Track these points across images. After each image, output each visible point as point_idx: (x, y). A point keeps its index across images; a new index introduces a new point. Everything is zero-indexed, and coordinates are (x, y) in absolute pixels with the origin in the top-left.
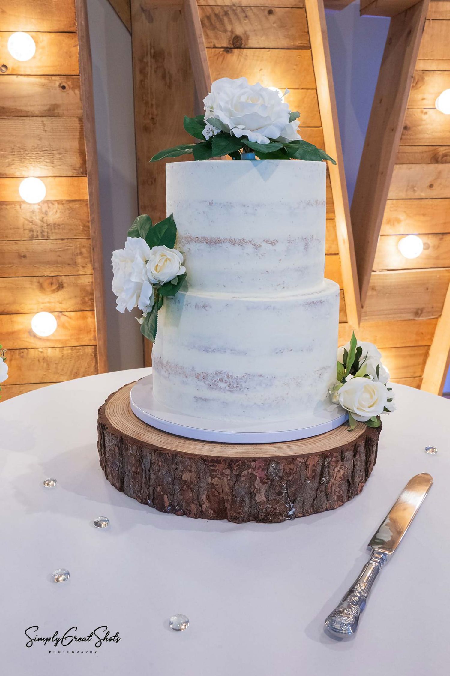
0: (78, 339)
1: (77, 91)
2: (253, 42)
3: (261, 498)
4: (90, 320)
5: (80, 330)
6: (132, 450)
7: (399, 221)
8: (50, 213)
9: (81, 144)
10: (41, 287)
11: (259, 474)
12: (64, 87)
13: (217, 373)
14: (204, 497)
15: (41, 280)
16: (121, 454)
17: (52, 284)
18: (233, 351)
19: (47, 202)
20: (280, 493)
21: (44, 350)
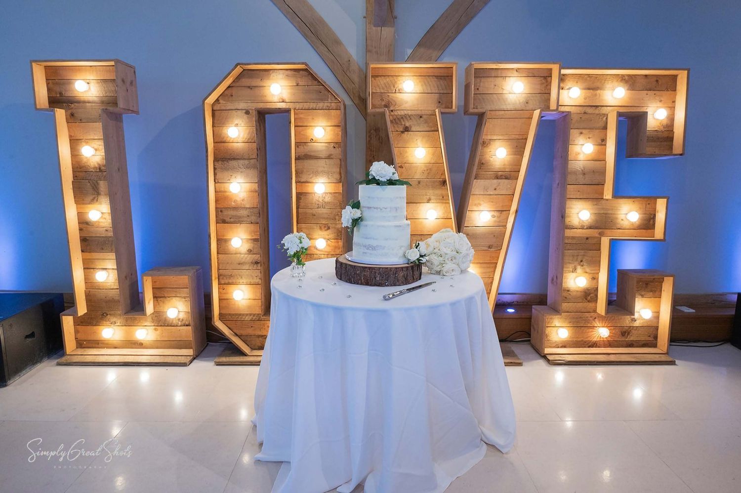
0: (334, 251)
1: (340, 149)
2: (413, 129)
3: (378, 279)
4: (340, 243)
5: (336, 247)
6: (344, 266)
7: (480, 204)
8: (326, 198)
9: (340, 170)
10: (321, 228)
11: (377, 272)
12: (335, 147)
13: (369, 245)
14: (362, 278)
15: (321, 225)
16: (341, 268)
17: (325, 227)
18: (374, 239)
19: (325, 193)
20: (383, 277)
21: (320, 255)
